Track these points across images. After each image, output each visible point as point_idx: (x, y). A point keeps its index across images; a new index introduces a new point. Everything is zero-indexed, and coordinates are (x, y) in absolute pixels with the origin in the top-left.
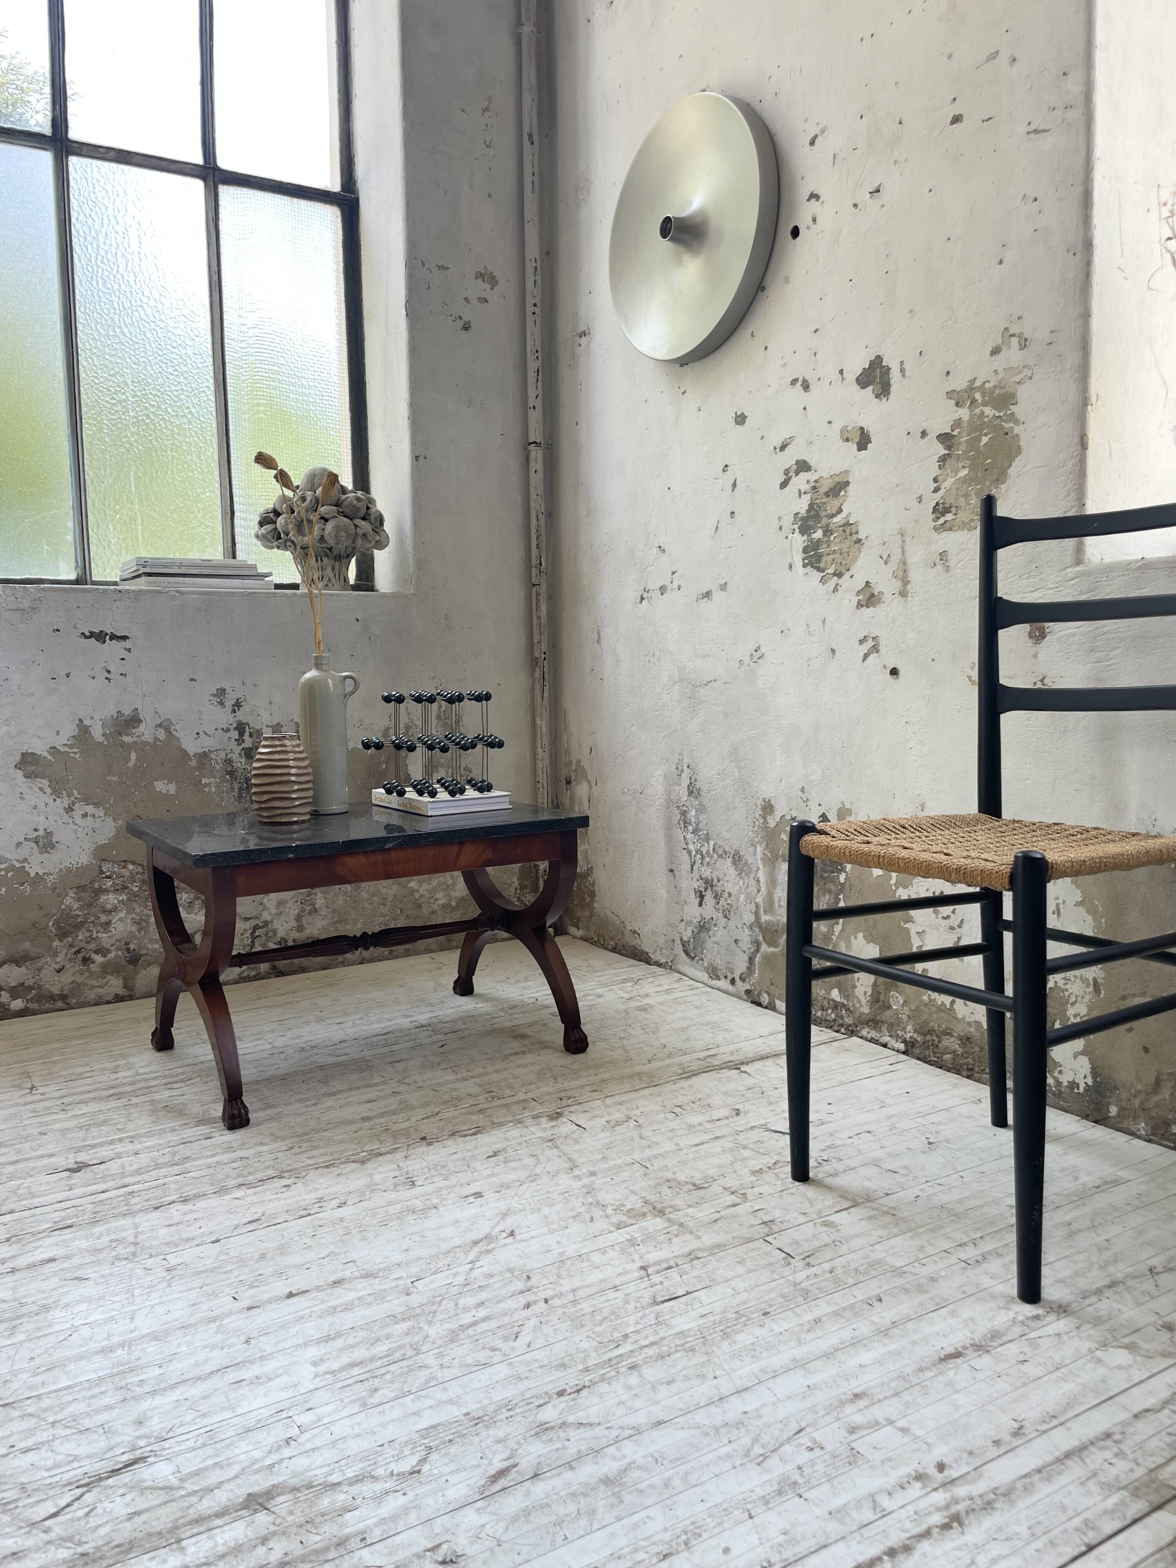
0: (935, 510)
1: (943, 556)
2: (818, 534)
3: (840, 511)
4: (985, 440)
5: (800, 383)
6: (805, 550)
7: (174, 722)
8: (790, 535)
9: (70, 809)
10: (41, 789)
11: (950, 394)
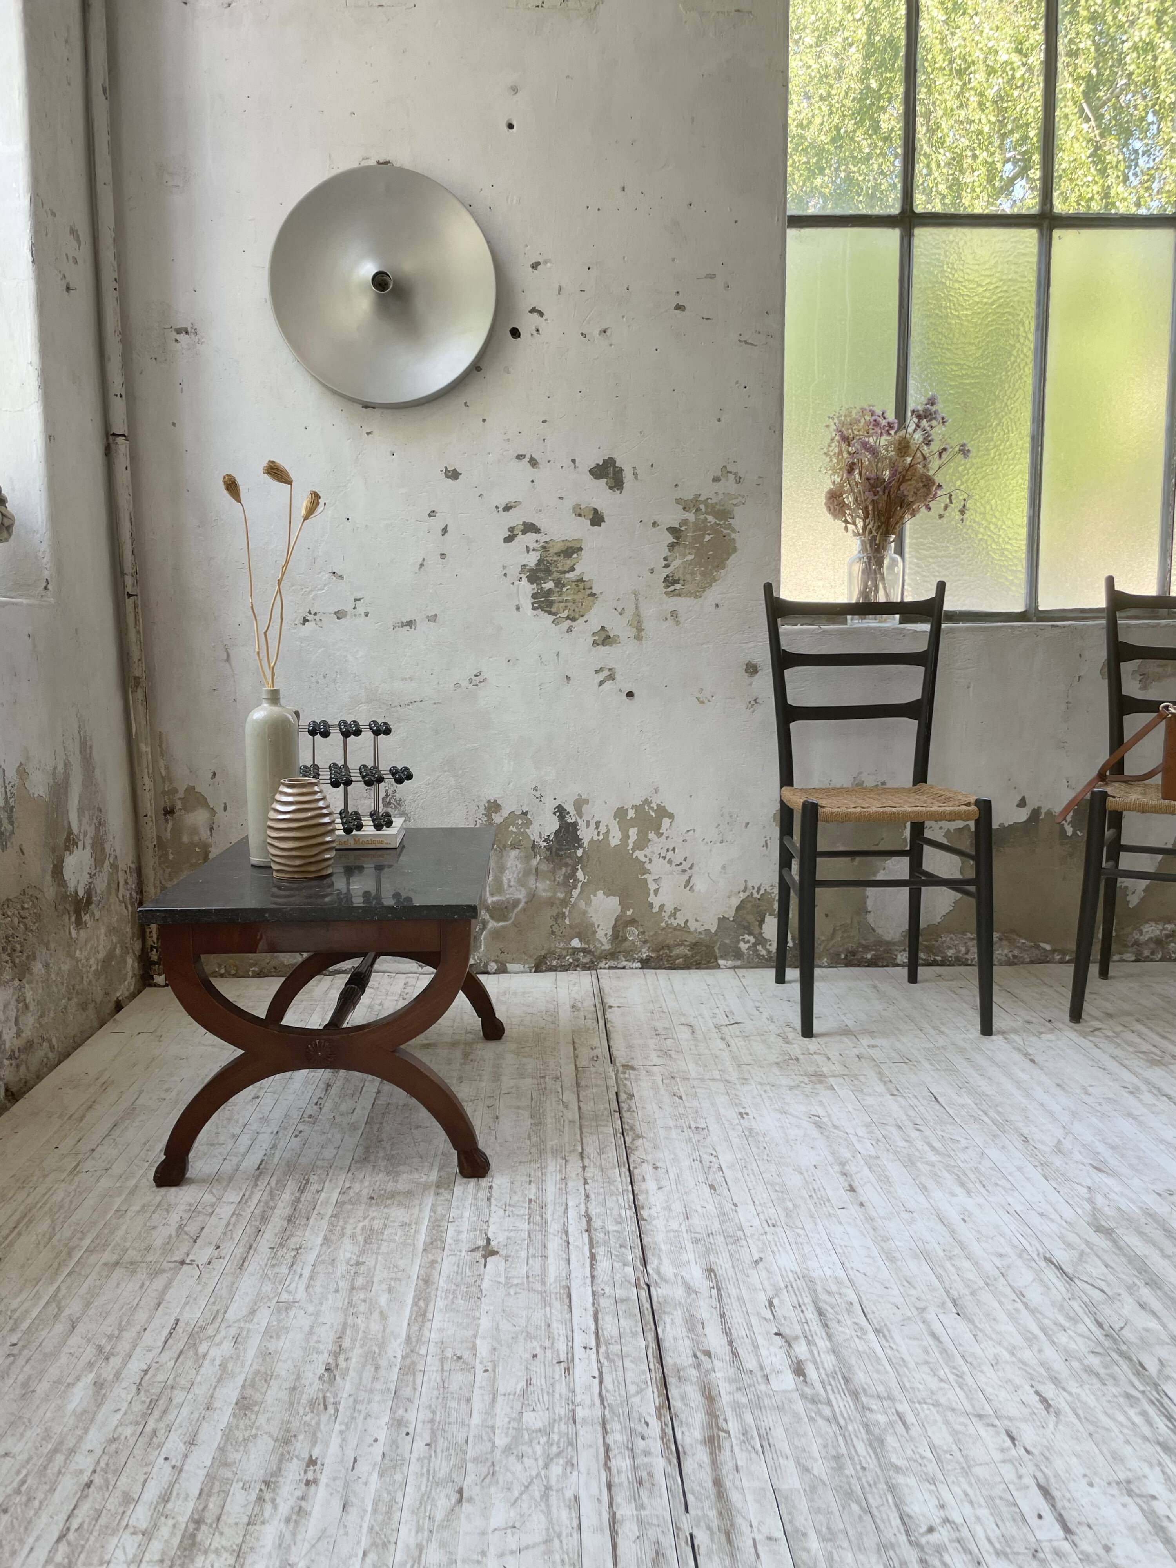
0: (665, 580)
1: (674, 614)
2: (550, 585)
3: (572, 569)
4: (707, 538)
5: (527, 459)
6: (534, 596)
8: (517, 583)
11: (678, 501)
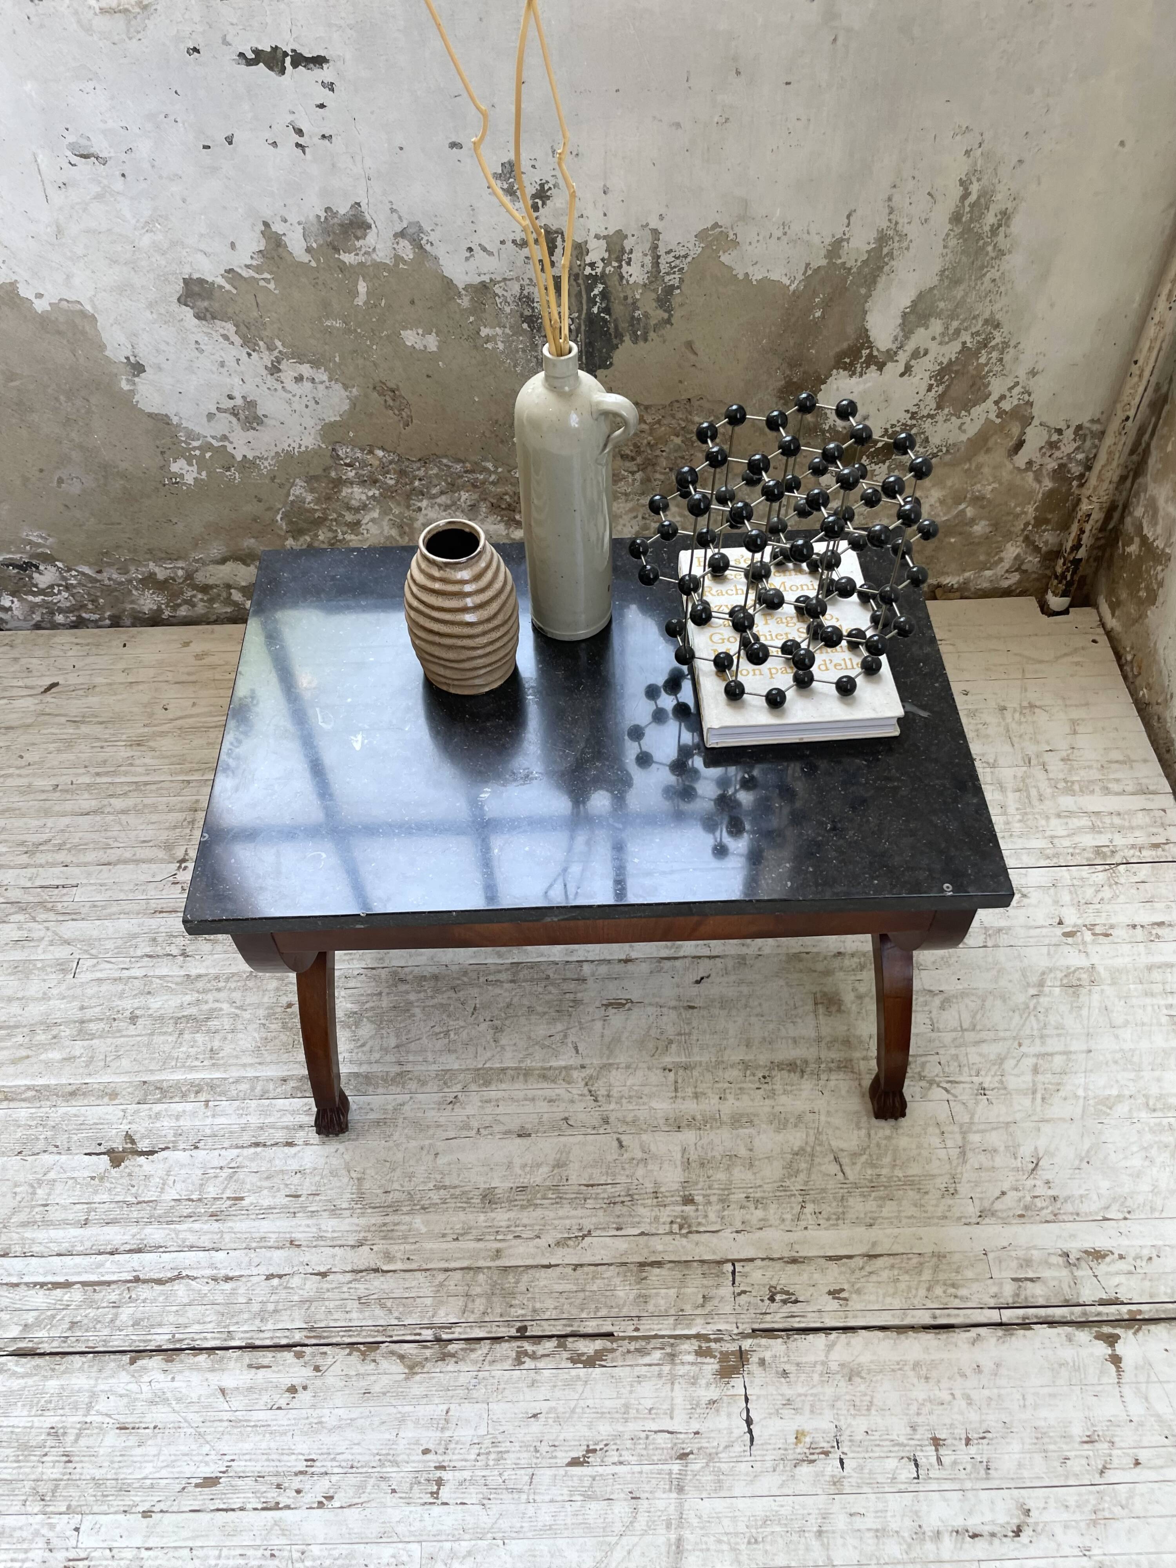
7: (427, 227)
9: (274, 369)
10: (226, 337)
